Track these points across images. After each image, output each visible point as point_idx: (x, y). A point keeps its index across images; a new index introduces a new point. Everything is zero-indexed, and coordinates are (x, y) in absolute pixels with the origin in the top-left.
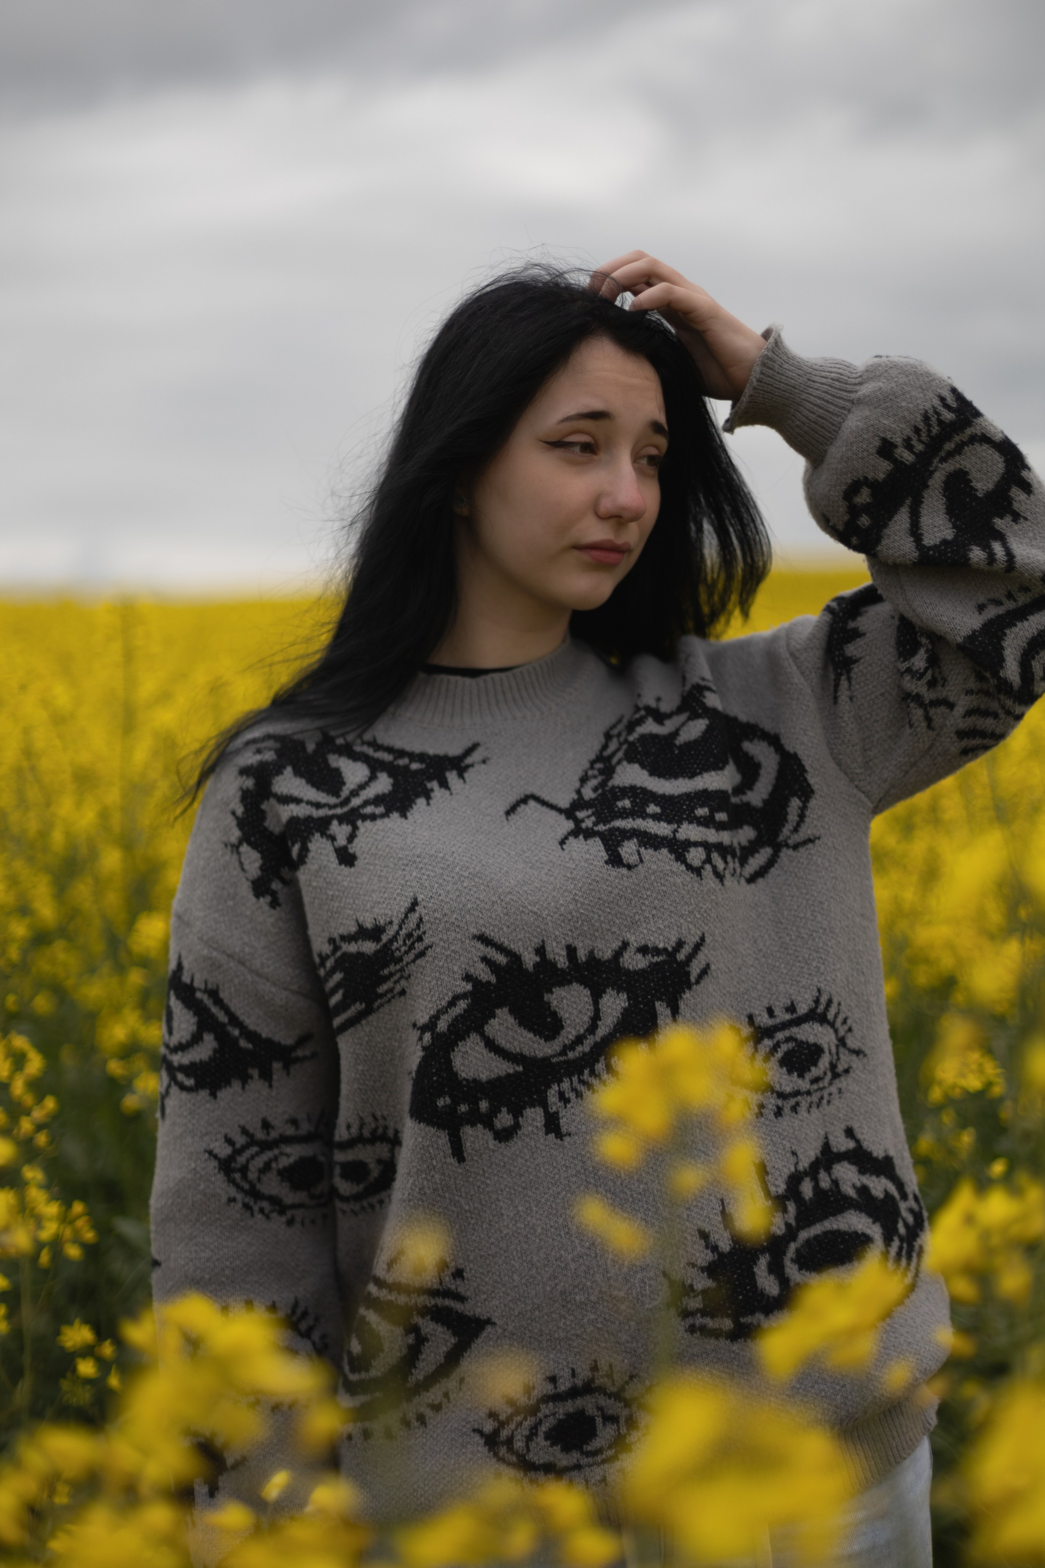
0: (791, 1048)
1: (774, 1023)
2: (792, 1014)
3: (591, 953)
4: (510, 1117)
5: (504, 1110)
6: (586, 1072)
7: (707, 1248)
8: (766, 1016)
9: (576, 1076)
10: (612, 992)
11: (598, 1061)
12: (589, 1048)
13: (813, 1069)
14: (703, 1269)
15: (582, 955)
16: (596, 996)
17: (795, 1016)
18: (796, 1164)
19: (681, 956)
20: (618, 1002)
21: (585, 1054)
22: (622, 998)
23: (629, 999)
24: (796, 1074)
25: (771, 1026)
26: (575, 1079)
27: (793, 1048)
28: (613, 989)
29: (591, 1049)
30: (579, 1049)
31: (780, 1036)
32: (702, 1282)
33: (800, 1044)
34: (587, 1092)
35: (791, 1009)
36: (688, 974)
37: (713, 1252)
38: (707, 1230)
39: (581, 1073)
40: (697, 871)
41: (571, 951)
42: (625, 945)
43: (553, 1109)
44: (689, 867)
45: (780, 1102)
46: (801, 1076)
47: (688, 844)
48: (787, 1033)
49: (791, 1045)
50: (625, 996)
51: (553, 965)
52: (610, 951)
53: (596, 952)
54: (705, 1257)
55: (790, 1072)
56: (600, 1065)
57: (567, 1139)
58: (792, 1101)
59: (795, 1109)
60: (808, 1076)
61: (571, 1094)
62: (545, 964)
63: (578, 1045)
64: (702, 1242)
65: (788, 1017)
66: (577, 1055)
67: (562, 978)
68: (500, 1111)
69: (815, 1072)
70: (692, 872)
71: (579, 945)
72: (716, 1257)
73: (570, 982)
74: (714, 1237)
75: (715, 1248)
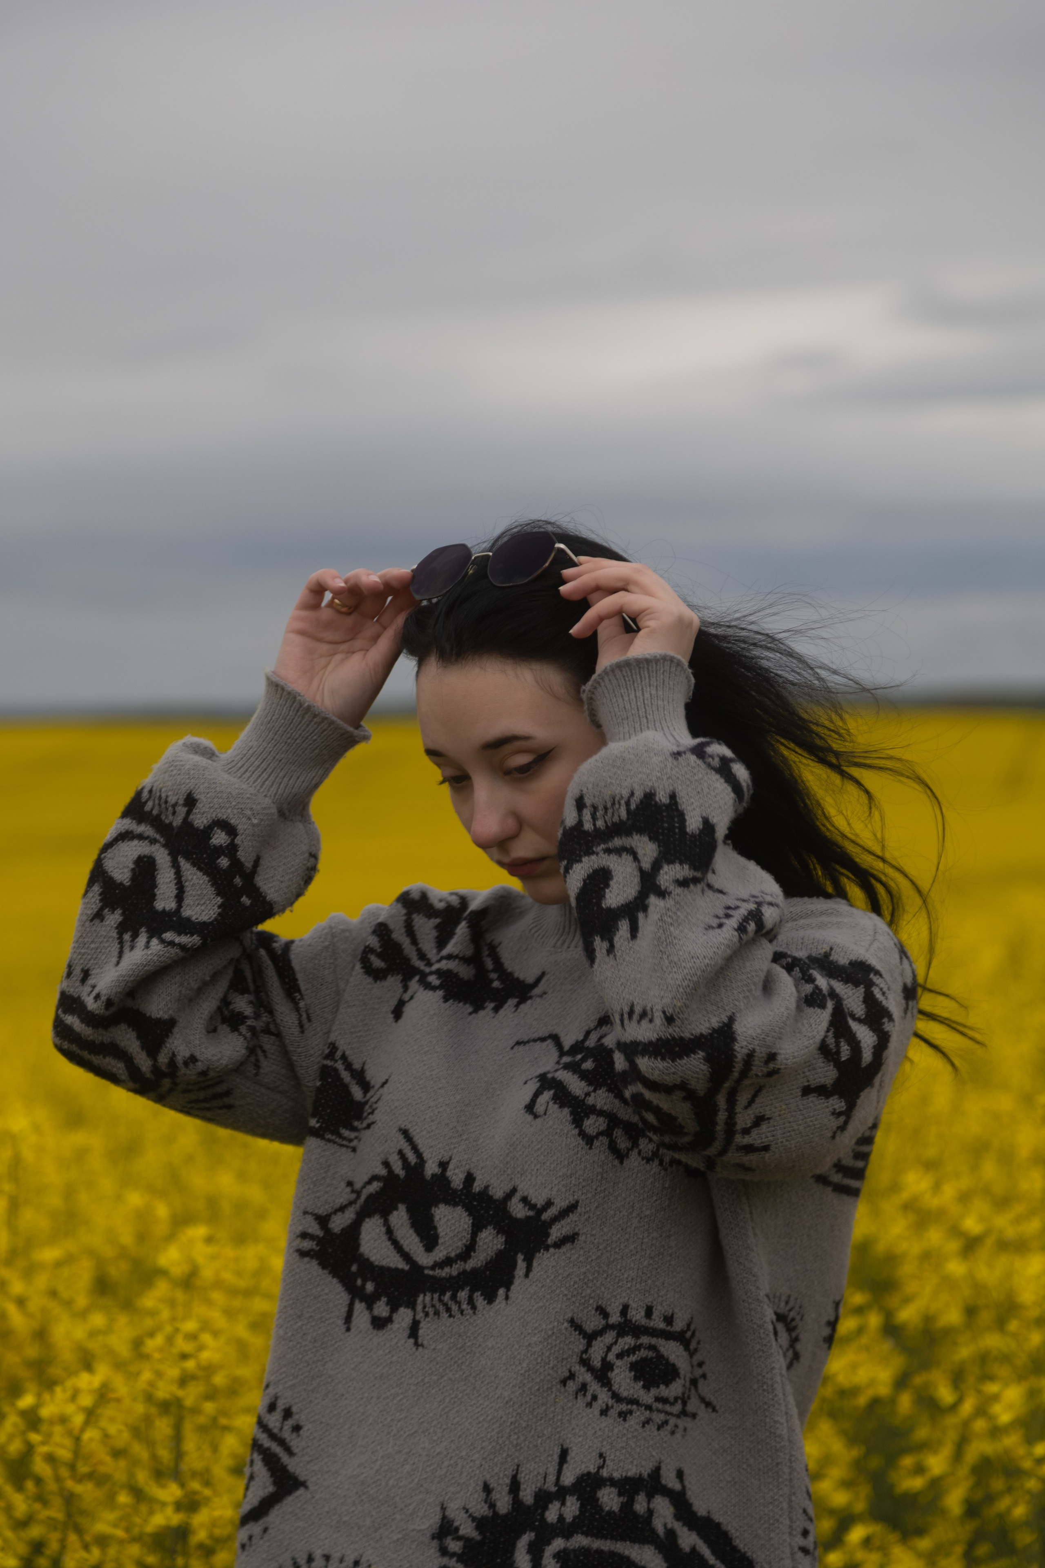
0: (649, 1357)
1: (647, 1324)
2: (667, 1326)
3: (487, 1187)
4: (388, 1308)
5: (384, 1299)
6: (448, 1294)
7: (486, 1502)
8: (643, 1313)
9: (438, 1294)
10: (492, 1230)
11: (463, 1290)
12: (456, 1273)
13: (662, 1387)
14: (474, 1519)
15: (477, 1187)
16: (477, 1228)
17: (669, 1328)
18: (601, 1467)
19: (546, 1216)
20: (495, 1242)
21: (451, 1277)
22: (500, 1239)
23: (506, 1242)
24: (642, 1383)
25: (643, 1326)
26: (436, 1296)
27: (652, 1358)
28: (494, 1228)
29: (459, 1274)
30: (447, 1270)
31: (645, 1340)
32: (467, 1529)
33: (660, 1357)
34: (445, 1313)
35: (669, 1320)
36: (548, 1235)
37: (490, 1508)
38: (491, 1486)
39: (443, 1293)
40: (589, 1140)
41: (470, 1179)
42: (514, 1191)
43: (417, 1318)
44: (582, 1134)
45: (610, 1402)
46: (647, 1387)
47: (592, 1110)
48: (654, 1341)
49: (651, 1354)
50: (504, 1239)
51: (448, 1182)
52: (502, 1192)
53: (490, 1188)
54: (481, 1509)
55: (636, 1379)
56: (463, 1293)
57: (420, 1349)
58: (624, 1407)
59: (624, 1415)
60: (654, 1391)
61: (430, 1309)
62: (441, 1179)
63: (447, 1266)
64: (484, 1495)
65: (662, 1325)
66: (444, 1275)
67: (451, 1197)
68: (380, 1300)
69: (663, 1391)
70: (583, 1139)
71: (478, 1175)
72: (491, 1514)
73: (455, 1205)
74: (495, 1496)
75: (492, 1506)
